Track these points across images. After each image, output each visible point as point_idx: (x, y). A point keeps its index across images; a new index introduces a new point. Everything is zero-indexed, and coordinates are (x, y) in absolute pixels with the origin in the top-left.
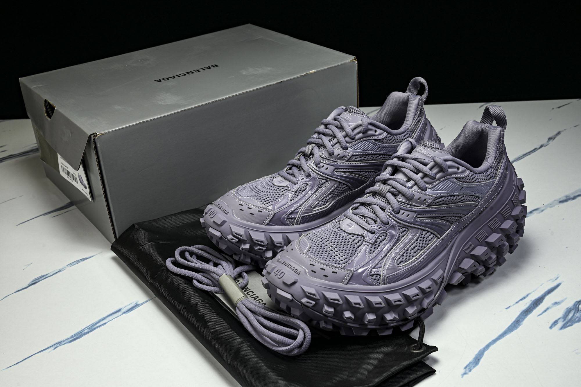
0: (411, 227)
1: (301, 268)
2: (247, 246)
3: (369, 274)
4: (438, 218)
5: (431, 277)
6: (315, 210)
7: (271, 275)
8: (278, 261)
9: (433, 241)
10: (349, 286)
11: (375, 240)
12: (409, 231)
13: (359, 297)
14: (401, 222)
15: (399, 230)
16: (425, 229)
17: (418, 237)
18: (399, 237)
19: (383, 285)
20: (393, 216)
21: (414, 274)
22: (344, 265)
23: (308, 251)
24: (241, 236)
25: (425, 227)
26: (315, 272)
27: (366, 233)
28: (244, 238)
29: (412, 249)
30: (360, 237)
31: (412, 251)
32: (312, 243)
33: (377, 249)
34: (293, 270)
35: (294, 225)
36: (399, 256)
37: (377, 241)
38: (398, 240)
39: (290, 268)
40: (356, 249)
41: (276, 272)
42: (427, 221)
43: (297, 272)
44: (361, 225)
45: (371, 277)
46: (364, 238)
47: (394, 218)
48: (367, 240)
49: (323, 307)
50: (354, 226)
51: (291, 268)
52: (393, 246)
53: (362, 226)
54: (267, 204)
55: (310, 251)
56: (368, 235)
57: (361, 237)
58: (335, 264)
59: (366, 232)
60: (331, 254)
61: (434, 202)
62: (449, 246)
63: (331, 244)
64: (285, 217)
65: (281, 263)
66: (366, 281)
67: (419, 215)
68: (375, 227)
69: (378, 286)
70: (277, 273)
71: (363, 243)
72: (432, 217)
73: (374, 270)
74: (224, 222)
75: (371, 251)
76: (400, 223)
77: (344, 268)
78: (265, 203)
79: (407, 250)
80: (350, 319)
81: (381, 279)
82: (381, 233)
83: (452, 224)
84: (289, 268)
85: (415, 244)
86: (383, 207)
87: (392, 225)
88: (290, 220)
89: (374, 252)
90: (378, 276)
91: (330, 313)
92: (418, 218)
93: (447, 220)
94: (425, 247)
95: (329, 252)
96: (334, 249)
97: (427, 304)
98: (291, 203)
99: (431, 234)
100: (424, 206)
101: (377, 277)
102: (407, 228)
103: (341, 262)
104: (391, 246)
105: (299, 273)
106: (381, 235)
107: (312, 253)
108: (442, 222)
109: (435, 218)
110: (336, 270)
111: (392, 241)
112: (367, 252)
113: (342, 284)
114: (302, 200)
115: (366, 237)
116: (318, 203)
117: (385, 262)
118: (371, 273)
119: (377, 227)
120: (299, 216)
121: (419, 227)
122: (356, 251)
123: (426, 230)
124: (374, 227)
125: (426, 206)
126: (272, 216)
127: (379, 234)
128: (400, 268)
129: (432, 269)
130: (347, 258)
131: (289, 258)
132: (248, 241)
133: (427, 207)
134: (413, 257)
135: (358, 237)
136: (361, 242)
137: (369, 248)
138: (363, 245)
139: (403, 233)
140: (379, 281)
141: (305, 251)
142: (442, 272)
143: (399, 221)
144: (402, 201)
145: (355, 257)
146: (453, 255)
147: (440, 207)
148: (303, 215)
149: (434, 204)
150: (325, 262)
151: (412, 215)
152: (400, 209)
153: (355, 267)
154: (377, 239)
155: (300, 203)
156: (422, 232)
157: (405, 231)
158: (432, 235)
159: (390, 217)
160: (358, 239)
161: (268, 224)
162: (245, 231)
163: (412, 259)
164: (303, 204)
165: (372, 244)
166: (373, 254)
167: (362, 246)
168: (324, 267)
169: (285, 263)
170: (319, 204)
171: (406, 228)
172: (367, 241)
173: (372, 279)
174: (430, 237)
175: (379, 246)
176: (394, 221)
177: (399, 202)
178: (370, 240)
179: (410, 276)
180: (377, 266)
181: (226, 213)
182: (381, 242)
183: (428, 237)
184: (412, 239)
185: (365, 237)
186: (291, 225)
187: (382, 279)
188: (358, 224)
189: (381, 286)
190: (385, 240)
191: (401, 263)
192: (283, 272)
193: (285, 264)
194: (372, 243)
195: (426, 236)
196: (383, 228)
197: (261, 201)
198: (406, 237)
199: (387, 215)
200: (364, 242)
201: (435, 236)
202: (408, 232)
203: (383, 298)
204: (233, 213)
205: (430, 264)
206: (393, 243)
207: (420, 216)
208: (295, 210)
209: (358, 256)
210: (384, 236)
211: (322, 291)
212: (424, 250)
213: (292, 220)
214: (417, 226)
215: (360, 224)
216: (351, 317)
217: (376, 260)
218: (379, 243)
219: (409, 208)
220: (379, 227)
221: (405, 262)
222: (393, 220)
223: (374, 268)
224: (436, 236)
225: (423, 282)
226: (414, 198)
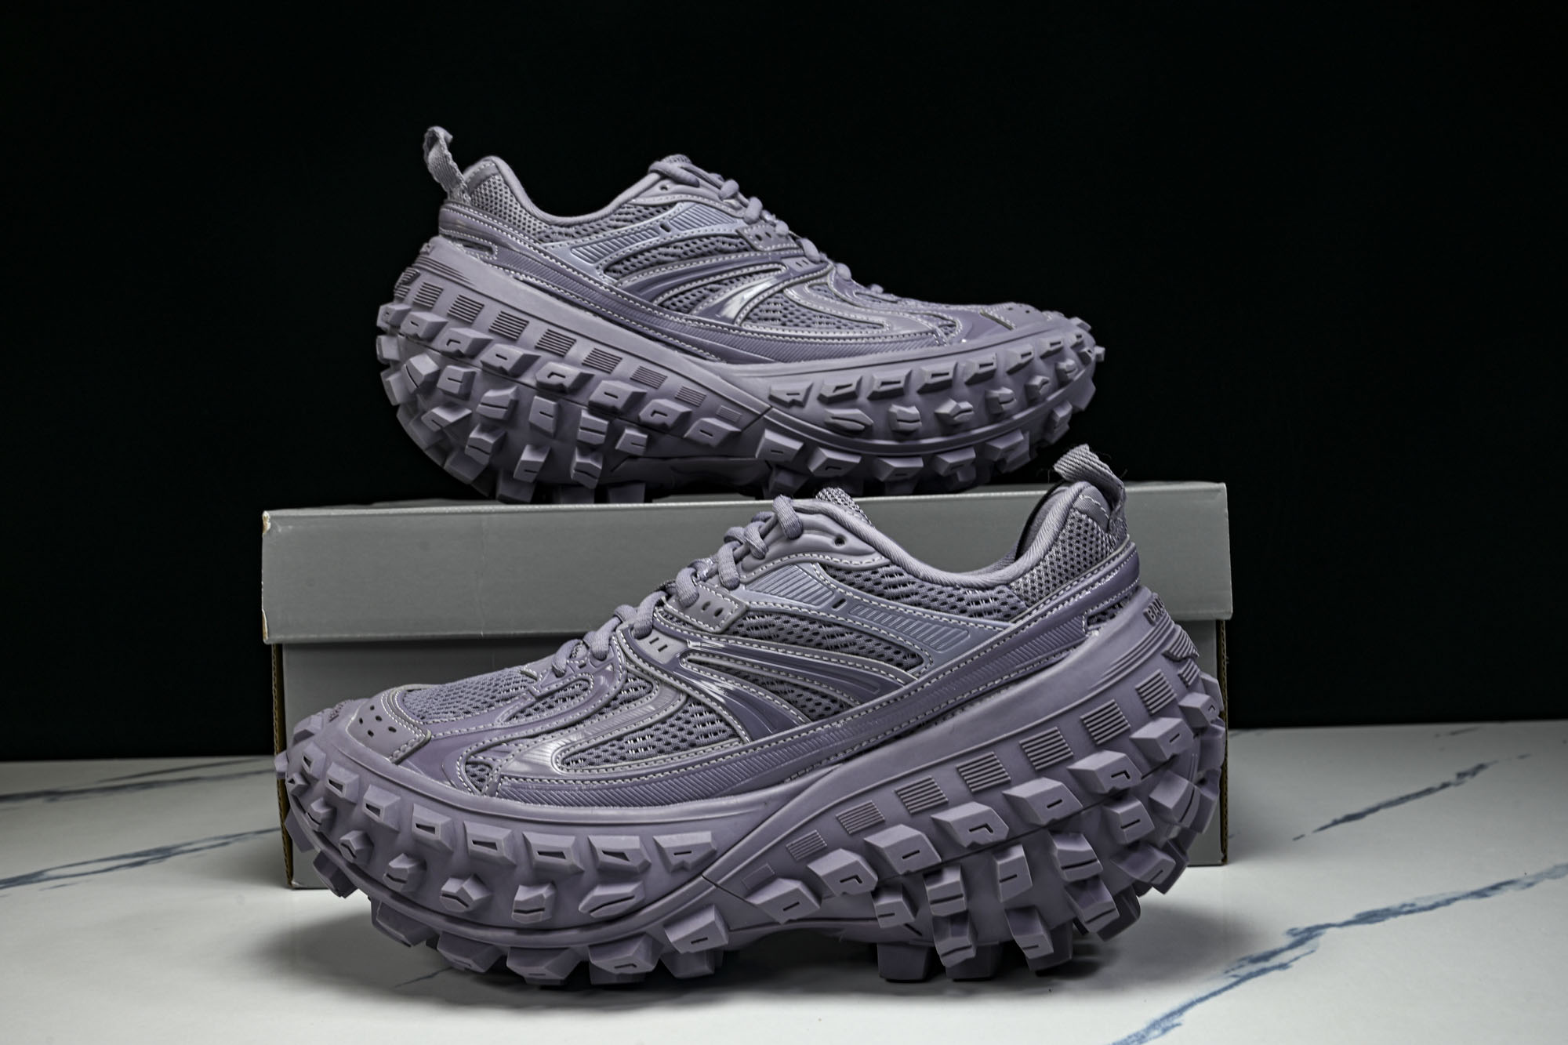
0: (661, 681)
3: (468, 756)
4: (754, 681)
5: (654, 835)
9: (716, 742)
11: (551, 690)
12: (652, 691)
14: (640, 662)
15: (627, 681)
16: (703, 701)
17: (671, 715)
18: (615, 699)
19: (484, 796)
21: (599, 805)
29: (635, 741)
33: (543, 712)
36: (584, 745)
37: (556, 694)
38: (607, 705)
45: (469, 766)
47: (627, 647)
52: (589, 717)
61: (741, 621)
62: (786, 787)
66: (446, 771)
67: (694, 652)
68: (573, 664)
69: (468, 793)
72: (737, 673)
73: (488, 753)
75: (522, 712)
76: (636, 665)
79: (618, 738)
81: (488, 780)
82: (577, 677)
85: (649, 730)
87: (611, 664)
89: (528, 718)
90: (487, 768)
92: (690, 661)
99: (718, 720)
100: (714, 630)
101: (482, 770)
102: (651, 681)
104: (581, 715)
106: (576, 683)
108: (769, 697)
109: (745, 676)
111: (590, 705)
112: (508, 712)
113: (388, 759)
117: (530, 744)
118: (474, 756)
121: (683, 686)
123: (704, 704)
125: (720, 630)
127: (572, 680)
128: (563, 771)
129: (675, 817)
133: (721, 633)
134: (622, 758)
135: (525, 681)
136: (520, 690)
137: (523, 705)
139: (633, 692)
143: (634, 657)
145: (475, 714)
146: (785, 815)
147: (763, 645)
149: (743, 630)
151: (674, 647)
152: (653, 627)
154: (557, 690)
156: (691, 705)
157: (641, 690)
158: (720, 725)
159: (619, 643)
165: (536, 697)
166: (522, 720)
171: (647, 681)
173: (467, 771)
174: (709, 726)
176: (624, 656)
178: (540, 687)
179: (585, 805)
180: (504, 747)
182: (564, 699)
183: (702, 725)
184: (650, 715)
189: (476, 794)
190: (576, 699)
191: (576, 761)
195: (698, 719)
196: (589, 668)
198: (636, 705)
201: (729, 730)
202: (649, 694)
207: (696, 657)
210: (581, 688)
218: (557, 701)
219: (677, 628)
220: (581, 663)
223: (489, 748)
225: (613, 832)
226: (696, 603)
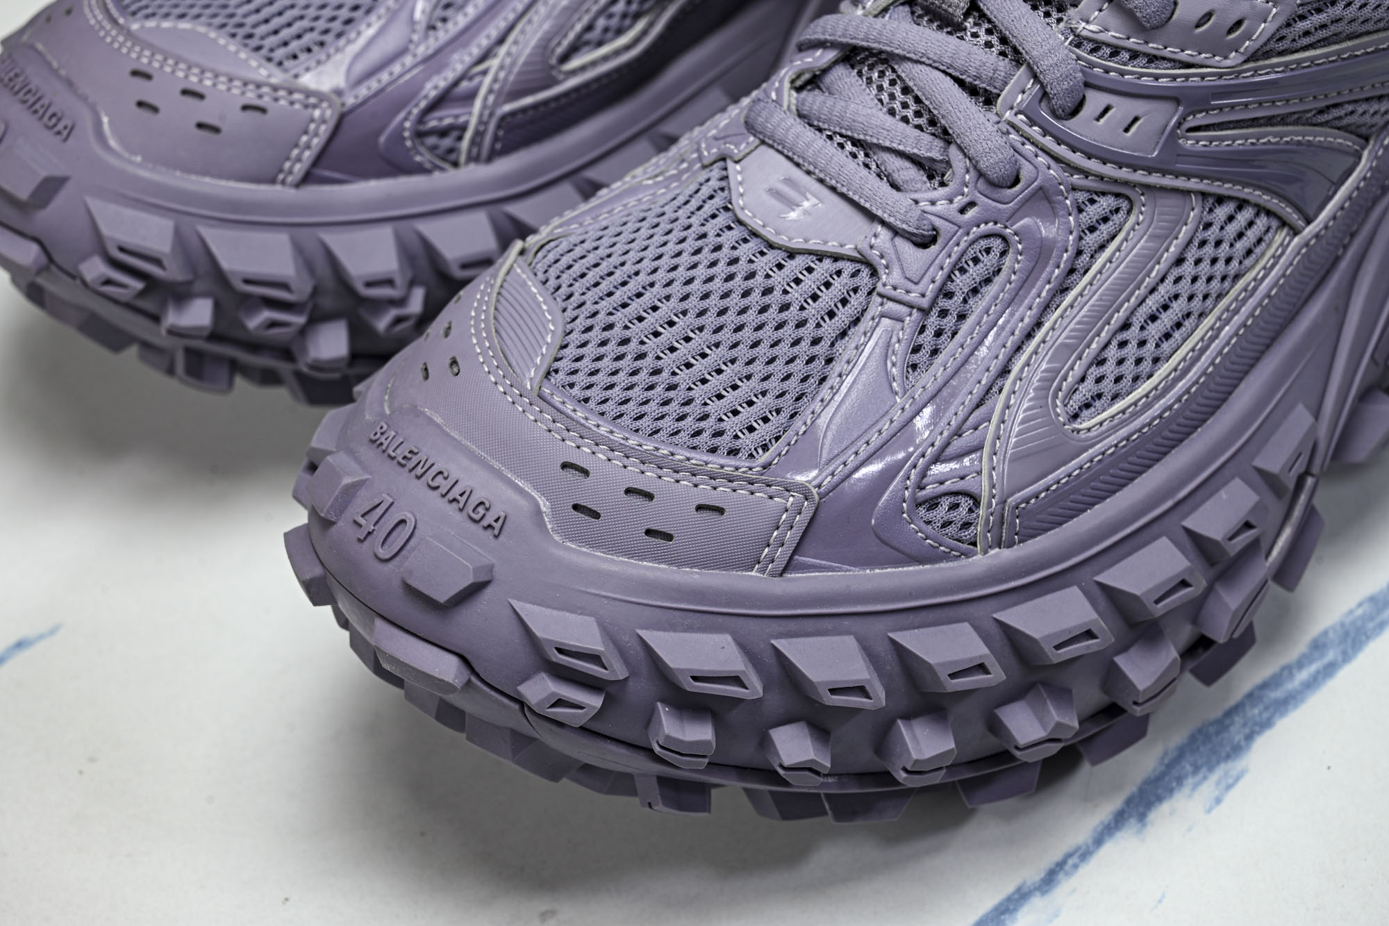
0: (1147, 188)
1: (510, 494)
2: (199, 314)
3: (914, 494)
4: (1296, 123)
5: (1253, 458)
6: (574, 72)
7: (334, 529)
8: (373, 442)
9: (1263, 254)
10: (801, 583)
11: (938, 283)
12: (1135, 211)
13: (859, 640)
14: (1093, 165)
15: (1080, 211)
16: (1226, 193)
17: (1190, 242)
18: (1079, 253)
19: (992, 552)
20: (1045, 133)
21: (1158, 460)
22: (763, 458)
23: (548, 373)
24: (157, 262)
25: (1224, 181)
26: (596, 515)
27: (888, 245)
28: (172, 272)
29: (1153, 318)
30: (848, 268)
31: (1155, 330)
32: (570, 314)
33: (954, 334)
34: (461, 510)
35: (456, 164)
36: (1078, 368)
37: (951, 287)
38: (1072, 271)
39: (443, 496)
40: (832, 345)
41: (363, 516)
42: (1238, 140)
43: (485, 523)
44: (851, 194)
45: (922, 511)
46: (874, 273)
47: (1048, 142)
48: (895, 288)
49: (649, 718)
50: (814, 201)
51: (450, 496)
52: (1046, 308)
53: (862, 202)
54: (295, 57)
55: (561, 375)
56: (896, 251)
57: (858, 266)
58: (710, 458)
59: (884, 234)
60: (683, 386)
61: (1284, 32)
62: (1343, 265)
63: (681, 322)
64: (401, 128)
65: (393, 458)
66: (894, 543)
67: (1194, 113)
68: (941, 207)
69: (964, 561)
70: (368, 524)
71: (868, 303)
72: (1270, 121)
73: (938, 469)
74: (50, 187)
75: (916, 350)
76: (1086, 174)
77: (765, 479)
78: (280, 53)
79: (1126, 326)
80: (810, 770)
81: (981, 521)
82: (971, 236)
83: (1367, 139)
84: (436, 493)
85: (1165, 290)
86: (977, 77)
87: (1041, 188)
88: (432, 140)
89: (941, 358)
90: (965, 503)
91: (692, 751)
92: (1190, 131)
93: (1345, 122)
94: (1220, 296)
95: (674, 374)
96: (704, 356)
97: (1231, 622)
98: (433, 43)
99: (1257, 215)
100: (1228, 63)
101: (954, 507)
102: (1123, 193)
103: (747, 441)
104: (1035, 311)
105: (497, 525)
106: (977, 247)
107: (572, 385)
108: (1320, 136)
109: (1283, 120)
110: (721, 495)
111: (1039, 283)
112: (894, 365)
113: (753, 573)
114: (492, 18)
115: (887, 267)
116: (589, 28)
117: (1003, 413)
118: (922, 488)
119: (951, 201)
120: (481, 115)
121: (1193, 184)
122: (829, 361)
123: (1230, 198)
124: (933, 203)
125: (1242, 59)
126: (324, 130)
127: (963, 245)
128: (1083, 435)
129: (1260, 413)
130: (778, 411)
131: (439, 420)
132: (199, 286)
133: (1246, 62)
134: (1156, 360)
135: (839, 273)
136: (856, 301)
137: (905, 333)
138: (873, 319)
139: (1105, 229)
140: (966, 534)
141: (531, 376)
142: (1308, 419)
143: (1077, 159)
144: (1101, 37)
145: (828, 398)
146: (1364, 313)
147: (1319, 57)
148: (508, 108)
149: (1281, 46)
150: (649, 446)
151: (1156, 116)
152: (1087, 85)
153: (829, 462)
154: (949, 278)
155: (484, 42)
156: (1211, 210)
157: (1115, 217)
158: (1262, 222)
159: (1029, 139)
160: (839, 285)
161: (307, 178)
162: (178, 234)
163: (1150, 376)
164: (501, 41)
165: (920, 309)
166: (932, 369)
167: (866, 323)
168: (648, 479)
169: (415, 460)
170: (594, 35)
171: (1117, 195)
172: (892, 293)
173: (929, 523)
174: (1252, 235)
175: (962, 317)
176: (1053, 163)
177: (1079, 42)
178: (911, 286)
179: (1140, 473)
180: (957, 444)
181: (60, 127)
182: (975, 291)
183: (1240, 235)
184: (1152, 258)
185: (881, 271)
186: (442, 169)
187: (988, 521)
188: (833, 189)
189: (979, 557)
190: (998, 280)
191: (1088, 406)
192: (403, 522)
193: (411, 471)
194: (925, 302)
195: (1232, 229)
196: (986, 209)
197: (254, 42)
198: (1118, 249)
199: (1004, 127)
200: (876, 299)
201: (1275, 223)
202: (1132, 219)
203: (994, 630)
204: (98, 124)
205: (1242, 386)
206: (1044, 294)
207: (1200, 119)
208: (456, 83)
209: (844, 389)
210: (993, 257)
211: (642, 628)
212: (1217, 312)
213: (447, 142)
214: (1181, 183)
215: (844, 190)
216: (812, 761)
217: (952, 410)
218: (965, 301)
219: (1142, 75)
220: (959, 201)
221: (1115, 397)
222: (1042, 159)
223: (937, 460)
224: (1283, 223)
225: (1208, 498)
226: (1175, 16)
